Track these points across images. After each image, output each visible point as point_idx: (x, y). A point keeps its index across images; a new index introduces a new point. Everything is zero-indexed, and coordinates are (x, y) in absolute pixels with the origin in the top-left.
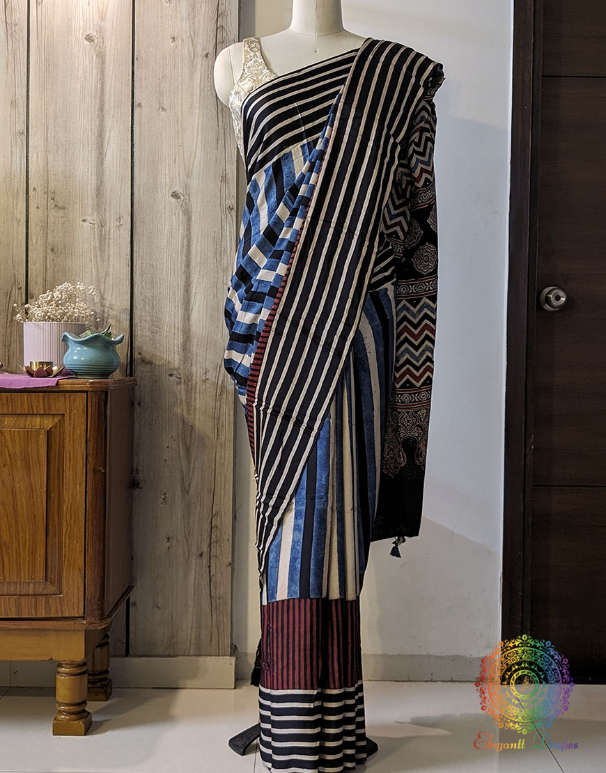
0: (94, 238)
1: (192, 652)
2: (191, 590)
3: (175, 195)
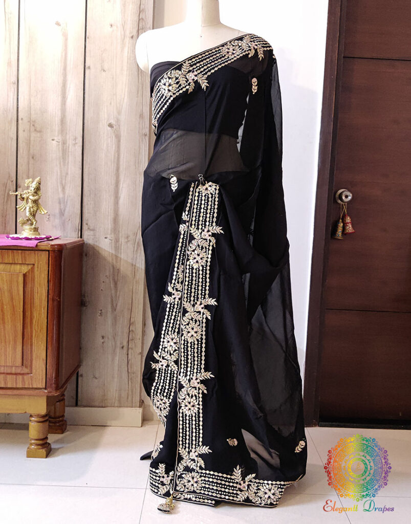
0: (59, 151)
1: (116, 405)
2: (116, 368)
3: (111, 126)
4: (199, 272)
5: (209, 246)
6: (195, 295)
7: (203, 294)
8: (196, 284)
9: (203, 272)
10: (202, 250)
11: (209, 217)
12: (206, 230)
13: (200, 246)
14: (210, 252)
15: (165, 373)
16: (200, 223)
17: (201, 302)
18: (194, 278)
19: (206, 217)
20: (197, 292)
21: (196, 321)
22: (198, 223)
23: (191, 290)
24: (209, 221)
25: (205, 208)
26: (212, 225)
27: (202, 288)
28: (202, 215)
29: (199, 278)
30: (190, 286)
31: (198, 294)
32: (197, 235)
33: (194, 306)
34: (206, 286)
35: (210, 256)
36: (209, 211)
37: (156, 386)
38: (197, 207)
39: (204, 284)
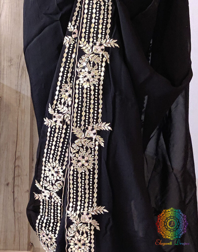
4: (90, 92)
5: (102, 62)
6: (85, 119)
7: (95, 117)
8: (87, 106)
9: (95, 92)
10: (93, 67)
11: (102, 28)
12: (98, 43)
13: (92, 63)
14: (103, 69)
15: (49, 205)
16: (91, 35)
17: (93, 126)
18: (85, 100)
19: (98, 28)
20: (89, 115)
21: (87, 149)
22: (89, 35)
23: (81, 113)
24: (102, 33)
25: (97, 18)
26: (105, 38)
27: (94, 110)
28: (93, 25)
29: (90, 99)
30: (79, 109)
31: (89, 118)
32: (87, 50)
33: (84, 131)
34: (98, 108)
35: (102, 74)
36: (101, 21)
37: (40, 219)
38: (88, 17)
39: (96, 107)
